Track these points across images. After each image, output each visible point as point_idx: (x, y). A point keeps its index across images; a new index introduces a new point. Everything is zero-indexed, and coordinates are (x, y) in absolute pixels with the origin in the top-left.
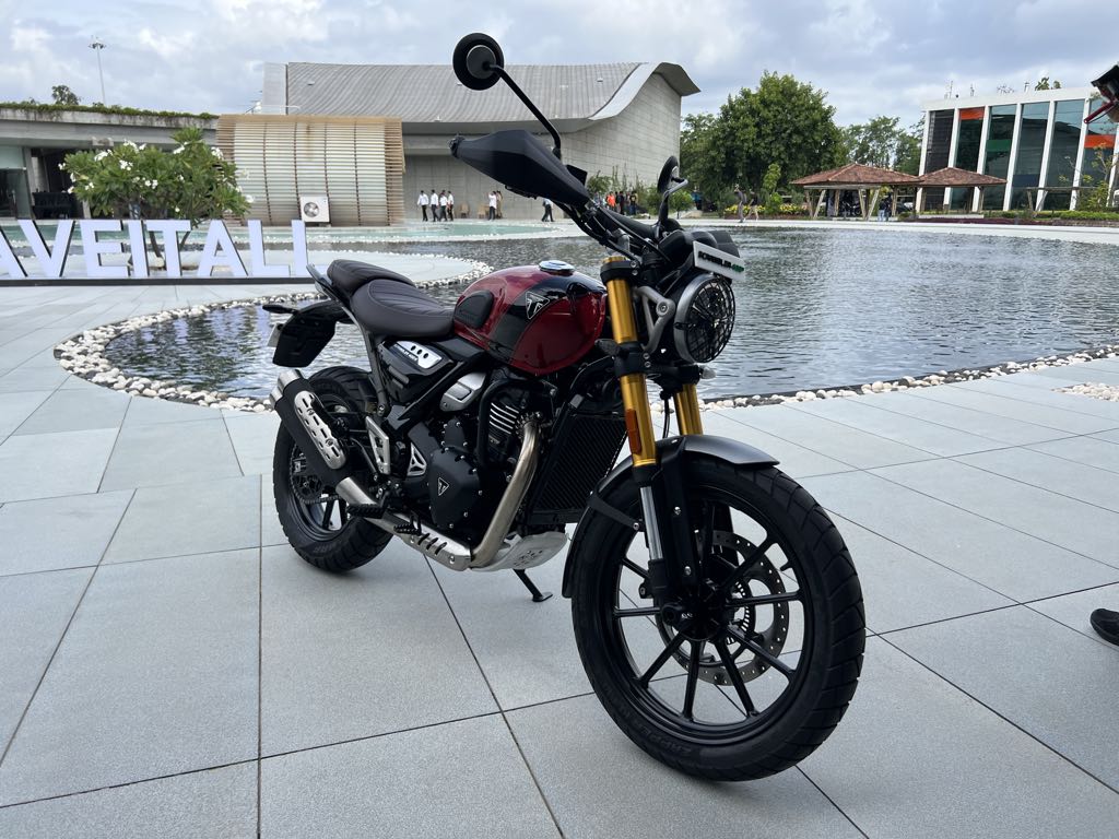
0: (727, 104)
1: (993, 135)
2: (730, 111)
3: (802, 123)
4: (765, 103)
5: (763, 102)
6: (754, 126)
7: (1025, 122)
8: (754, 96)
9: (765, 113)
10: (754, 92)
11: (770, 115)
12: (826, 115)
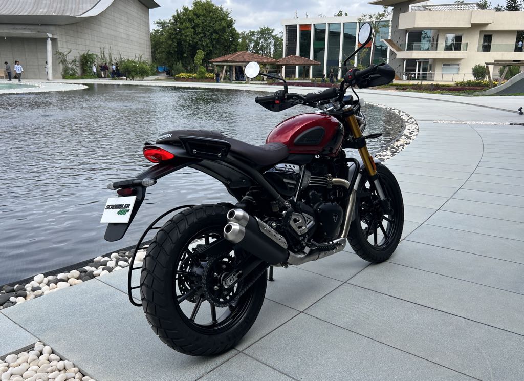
0: (176, 14)
1: (316, 39)
2: (177, 18)
3: (217, 27)
4: (197, 15)
5: (195, 14)
6: (192, 28)
7: (330, 33)
8: (190, 11)
10: (190, 8)
11: (200, 22)
12: (230, 23)
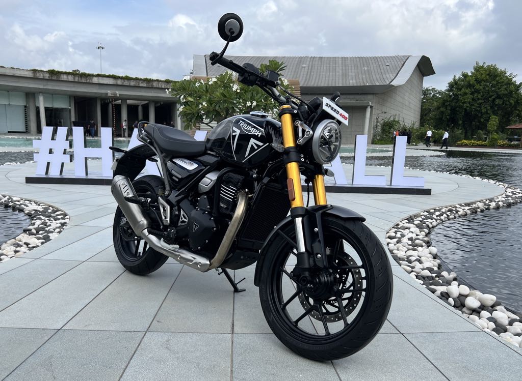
0: (453, 81)
2: (454, 85)
4: (478, 81)
8: (471, 76)
9: (478, 87)
